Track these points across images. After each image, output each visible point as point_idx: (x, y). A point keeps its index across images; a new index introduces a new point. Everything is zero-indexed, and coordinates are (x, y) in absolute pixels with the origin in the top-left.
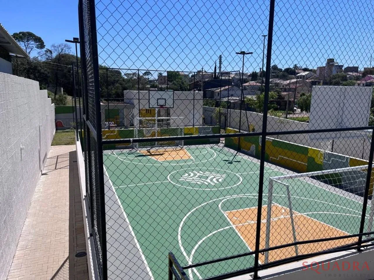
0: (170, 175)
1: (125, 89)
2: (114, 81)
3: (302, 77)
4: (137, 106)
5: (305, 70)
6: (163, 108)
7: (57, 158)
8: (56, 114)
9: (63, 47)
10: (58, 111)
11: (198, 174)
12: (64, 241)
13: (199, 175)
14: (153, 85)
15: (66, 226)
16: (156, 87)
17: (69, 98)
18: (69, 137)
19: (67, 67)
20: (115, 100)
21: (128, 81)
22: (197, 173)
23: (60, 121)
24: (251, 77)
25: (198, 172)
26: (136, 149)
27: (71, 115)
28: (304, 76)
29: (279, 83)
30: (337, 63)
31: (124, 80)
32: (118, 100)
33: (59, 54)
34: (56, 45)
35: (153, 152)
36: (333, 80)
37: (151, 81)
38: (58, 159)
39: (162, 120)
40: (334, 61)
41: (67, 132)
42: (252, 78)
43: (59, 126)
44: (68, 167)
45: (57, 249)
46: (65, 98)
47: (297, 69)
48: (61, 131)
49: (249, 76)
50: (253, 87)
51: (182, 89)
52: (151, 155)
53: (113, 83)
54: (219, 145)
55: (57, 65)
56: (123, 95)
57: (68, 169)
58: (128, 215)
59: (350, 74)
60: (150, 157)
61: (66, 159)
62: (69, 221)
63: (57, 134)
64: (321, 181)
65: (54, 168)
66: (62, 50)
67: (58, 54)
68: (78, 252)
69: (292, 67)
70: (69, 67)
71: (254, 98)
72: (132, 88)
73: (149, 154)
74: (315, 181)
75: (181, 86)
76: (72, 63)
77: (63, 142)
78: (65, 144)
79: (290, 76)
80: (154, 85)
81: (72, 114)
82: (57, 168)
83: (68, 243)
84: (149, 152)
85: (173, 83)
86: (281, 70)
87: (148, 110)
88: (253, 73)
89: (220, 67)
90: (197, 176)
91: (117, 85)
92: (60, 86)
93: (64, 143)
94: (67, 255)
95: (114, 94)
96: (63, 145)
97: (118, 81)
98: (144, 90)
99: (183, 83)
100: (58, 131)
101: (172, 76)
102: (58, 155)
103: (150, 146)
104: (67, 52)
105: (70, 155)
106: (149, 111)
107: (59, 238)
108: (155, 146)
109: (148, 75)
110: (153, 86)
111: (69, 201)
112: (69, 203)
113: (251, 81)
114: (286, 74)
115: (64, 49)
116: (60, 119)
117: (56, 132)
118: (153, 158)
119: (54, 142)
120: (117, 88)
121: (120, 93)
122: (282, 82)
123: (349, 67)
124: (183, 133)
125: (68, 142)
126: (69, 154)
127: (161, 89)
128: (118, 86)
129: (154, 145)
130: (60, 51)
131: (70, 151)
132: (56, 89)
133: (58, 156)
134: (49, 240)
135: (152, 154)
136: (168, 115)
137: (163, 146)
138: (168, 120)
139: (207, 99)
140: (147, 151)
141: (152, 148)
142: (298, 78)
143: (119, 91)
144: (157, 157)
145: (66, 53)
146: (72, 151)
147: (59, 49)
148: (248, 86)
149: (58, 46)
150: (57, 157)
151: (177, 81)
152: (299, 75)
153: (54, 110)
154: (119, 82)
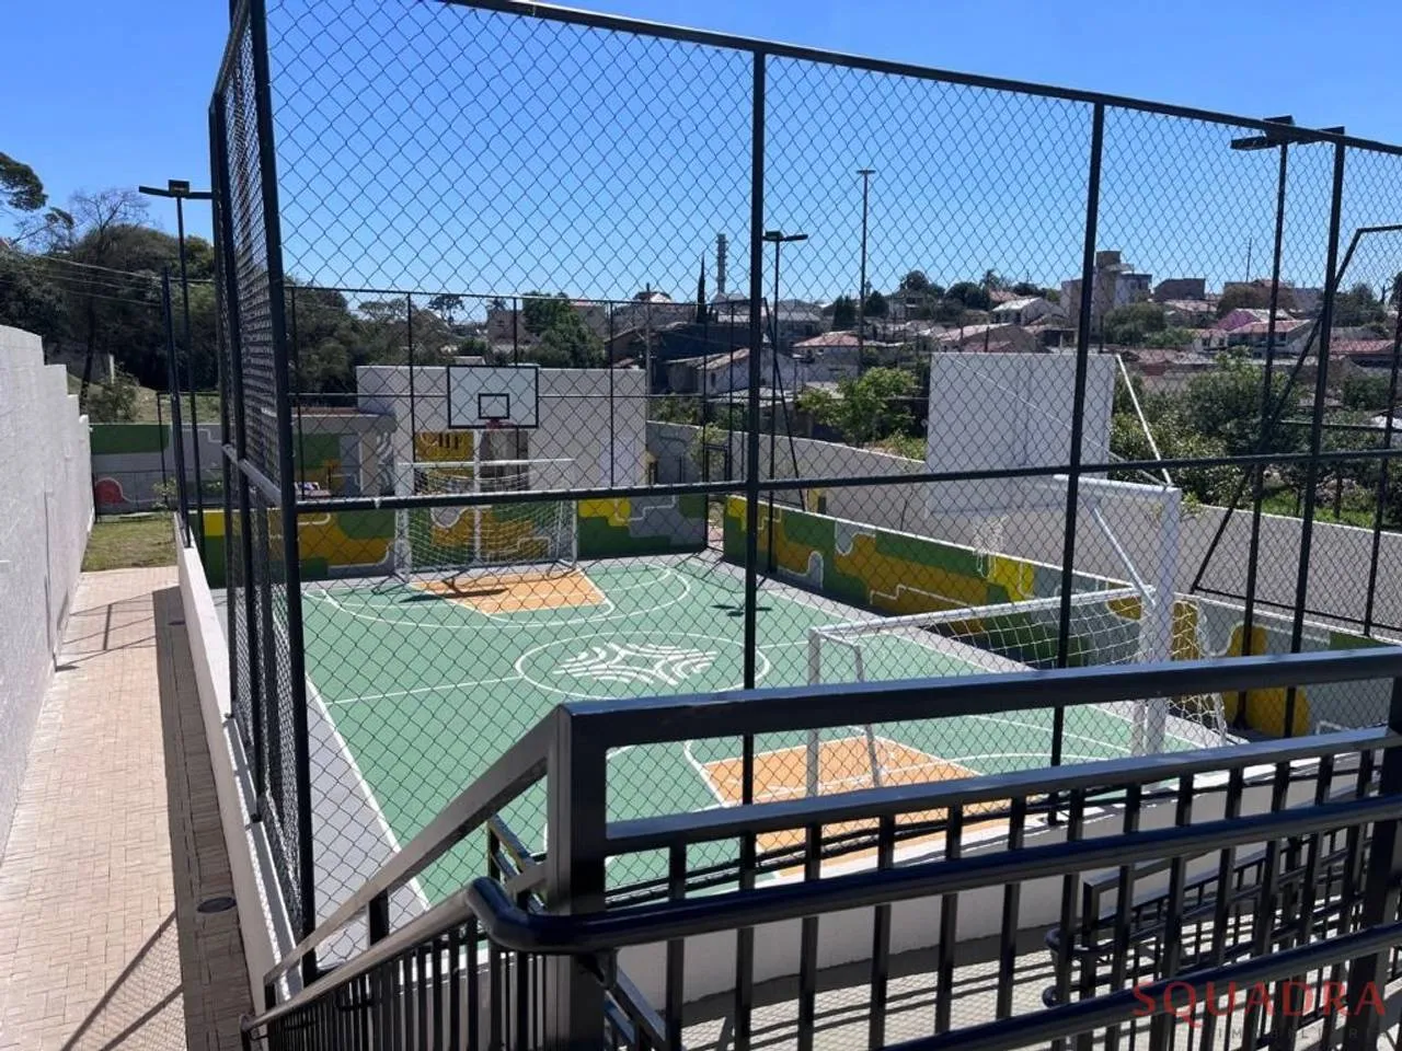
0: (523, 657)
1: (362, 359)
2: (318, 328)
3: (1014, 316)
4: (407, 424)
5: (1024, 290)
6: (500, 427)
7: (109, 613)
8: (94, 452)
9: (117, 199)
10: (101, 444)
11: (623, 653)
12: (156, 870)
13: (627, 656)
14: (470, 345)
15: (159, 825)
16: (480, 351)
17: (146, 395)
18: (149, 539)
19: (130, 277)
20: (320, 401)
21: (375, 329)
22: (617, 648)
23: (109, 478)
24: (832, 318)
25: (623, 647)
26: (403, 576)
27: (153, 459)
28: (1018, 314)
29: (929, 338)
30: (1130, 267)
31: (355, 326)
32: (334, 403)
33: (102, 228)
34: (88, 195)
35: (464, 586)
36: (1119, 327)
37: (460, 330)
38: (113, 617)
39: (501, 470)
40: (1119, 261)
41: (140, 520)
42: (835, 320)
43: (106, 499)
44: (153, 642)
45: (135, 892)
46: (132, 394)
47: (995, 290)
48: (117, 518)
49: (827, 312)
50: (835, 352)
51: (579, 359)
52: (459, 595)
53: (317, 336)
54: (702, 556)
55: (95, 272)
56: (352, 383)
57: (154, 649)
58: (375, 790)
59: (1174, 308)
60: (454, 602)
61: (144, 615)
62: (169, 811)
63: (101, 528)
64: (956, 639)
65: (100, 646)
66: (115, 212)
67: (98, 228)
68: (205, 899)
69: (977, 278)
70: (141, 279)
71: (833, 391)
72: (386, 355)
73: (451, 591)
74: (937, 638)
75: (574, 346)
76: (151, 262)
77: (127, 558)
78: (135, 565)
79: (969, 312)
80: (472, 343)
81: (159, 454)
82: (109, 647)
83: (171, 874)
84: (452, 586)
85: (547, 339)
86: (940, 290)
87: (448, 436)
88: (839, 300)
89: (721, 280)
90: (618, 659)
91: (331, 344)
92: (104, 351)
93: (130, 562)
94: (169, 907)
95: (317, 380)
96: (127, 566)
97: (334, 328)
98: (434, 365)
99: (582, 338)
100: (106, 518)
101: (543, 313)
102: (109, 602)
103: (454, 563)
104: (132, 222)
105: (154, 599)
106: (452, 443)
107: (139, 862)
108: (475, 563)
109: (449, 308)
110: (468, 350)
111: (162, 750)
112: (163, 758)
113: (833, 330)
114: (956, 305)
115: (122, 208)
116: (110, 474)
117: (95, 523)
118: (465, 604)
119: (91, 557)
120: (329, 357)
121: (341, 377)
122: (939, 336)
123: (1173, 281)
124: (575, 516)
125: (145, 558)
126: (151, 598)
127: (500, 361)
128: (335, 350)
129: (471, 560)
130: (105, 217)
131: (156, 589)
132: (89, 361)
133: (110, 606)
134: (105, 870)
135: (464, 590)
136: (522, 452)
137: (500, 562)
138: (518, 469)
139: (673, 394)
140: (444, 581)
141: (463, 571)
142: (997, 318)
143: (339, 369)
144: (477, 600)
145: (128, 222)
146: (163, 587)
147: (103, 208)
148: (821, 348)
149: (99, 195)
150: (105, 610)
151: (562, 332)
152: (1001, 307)
153: (88, 443)
154: (336, 334)
